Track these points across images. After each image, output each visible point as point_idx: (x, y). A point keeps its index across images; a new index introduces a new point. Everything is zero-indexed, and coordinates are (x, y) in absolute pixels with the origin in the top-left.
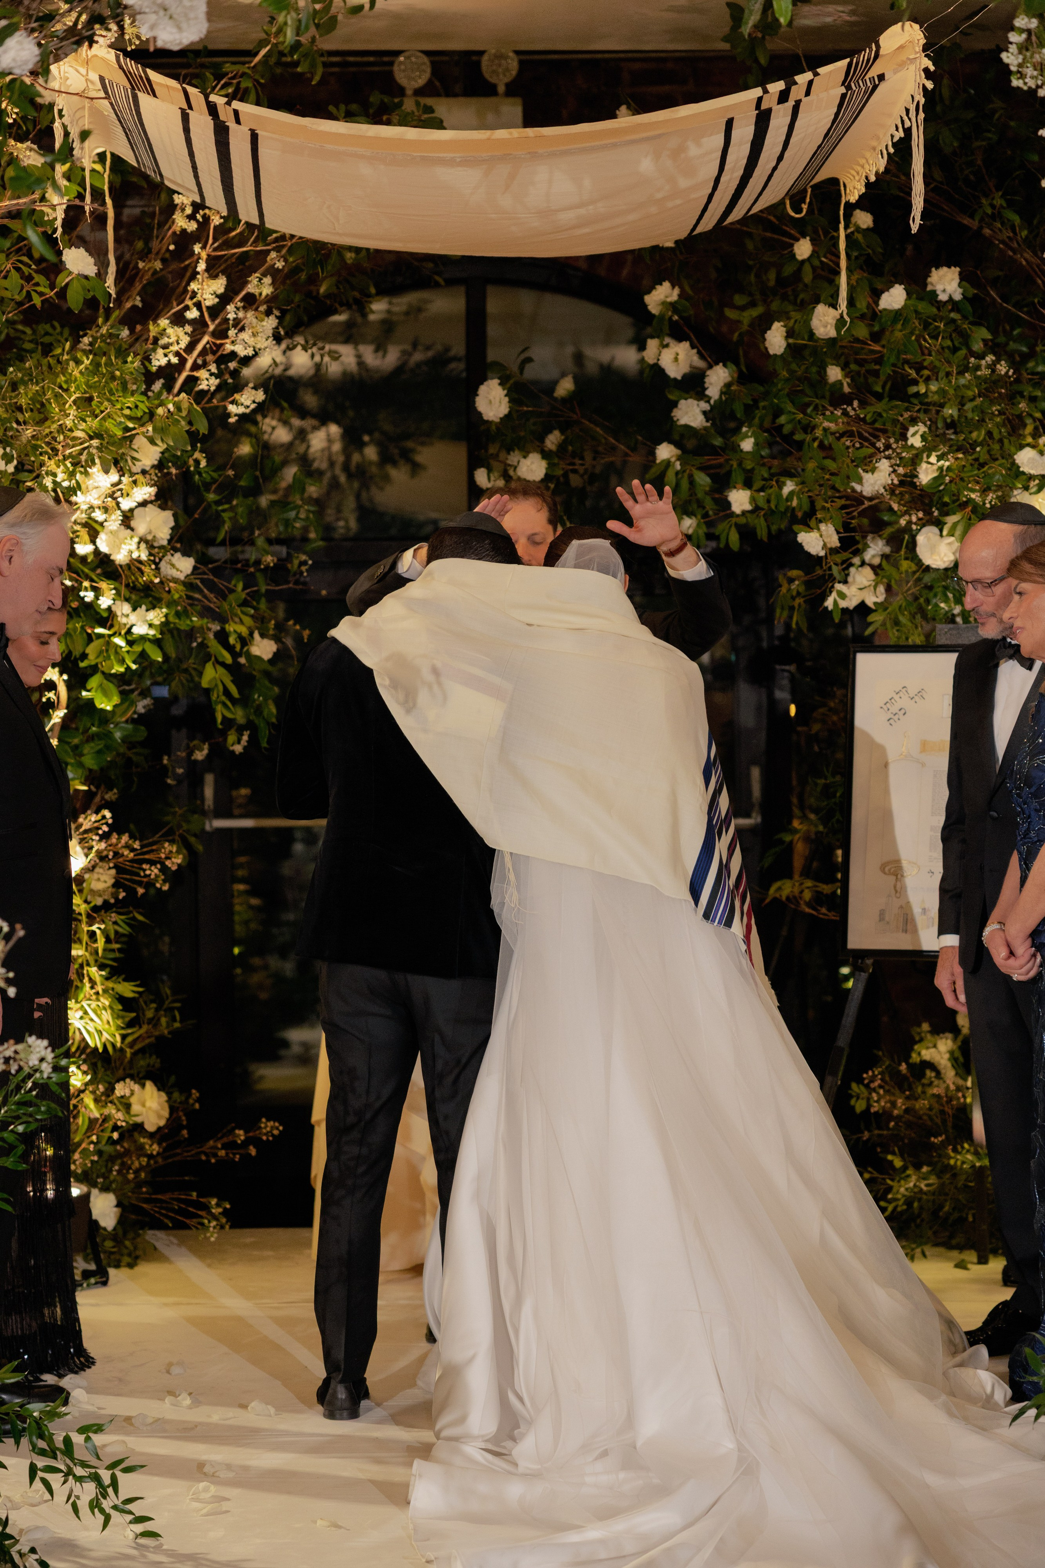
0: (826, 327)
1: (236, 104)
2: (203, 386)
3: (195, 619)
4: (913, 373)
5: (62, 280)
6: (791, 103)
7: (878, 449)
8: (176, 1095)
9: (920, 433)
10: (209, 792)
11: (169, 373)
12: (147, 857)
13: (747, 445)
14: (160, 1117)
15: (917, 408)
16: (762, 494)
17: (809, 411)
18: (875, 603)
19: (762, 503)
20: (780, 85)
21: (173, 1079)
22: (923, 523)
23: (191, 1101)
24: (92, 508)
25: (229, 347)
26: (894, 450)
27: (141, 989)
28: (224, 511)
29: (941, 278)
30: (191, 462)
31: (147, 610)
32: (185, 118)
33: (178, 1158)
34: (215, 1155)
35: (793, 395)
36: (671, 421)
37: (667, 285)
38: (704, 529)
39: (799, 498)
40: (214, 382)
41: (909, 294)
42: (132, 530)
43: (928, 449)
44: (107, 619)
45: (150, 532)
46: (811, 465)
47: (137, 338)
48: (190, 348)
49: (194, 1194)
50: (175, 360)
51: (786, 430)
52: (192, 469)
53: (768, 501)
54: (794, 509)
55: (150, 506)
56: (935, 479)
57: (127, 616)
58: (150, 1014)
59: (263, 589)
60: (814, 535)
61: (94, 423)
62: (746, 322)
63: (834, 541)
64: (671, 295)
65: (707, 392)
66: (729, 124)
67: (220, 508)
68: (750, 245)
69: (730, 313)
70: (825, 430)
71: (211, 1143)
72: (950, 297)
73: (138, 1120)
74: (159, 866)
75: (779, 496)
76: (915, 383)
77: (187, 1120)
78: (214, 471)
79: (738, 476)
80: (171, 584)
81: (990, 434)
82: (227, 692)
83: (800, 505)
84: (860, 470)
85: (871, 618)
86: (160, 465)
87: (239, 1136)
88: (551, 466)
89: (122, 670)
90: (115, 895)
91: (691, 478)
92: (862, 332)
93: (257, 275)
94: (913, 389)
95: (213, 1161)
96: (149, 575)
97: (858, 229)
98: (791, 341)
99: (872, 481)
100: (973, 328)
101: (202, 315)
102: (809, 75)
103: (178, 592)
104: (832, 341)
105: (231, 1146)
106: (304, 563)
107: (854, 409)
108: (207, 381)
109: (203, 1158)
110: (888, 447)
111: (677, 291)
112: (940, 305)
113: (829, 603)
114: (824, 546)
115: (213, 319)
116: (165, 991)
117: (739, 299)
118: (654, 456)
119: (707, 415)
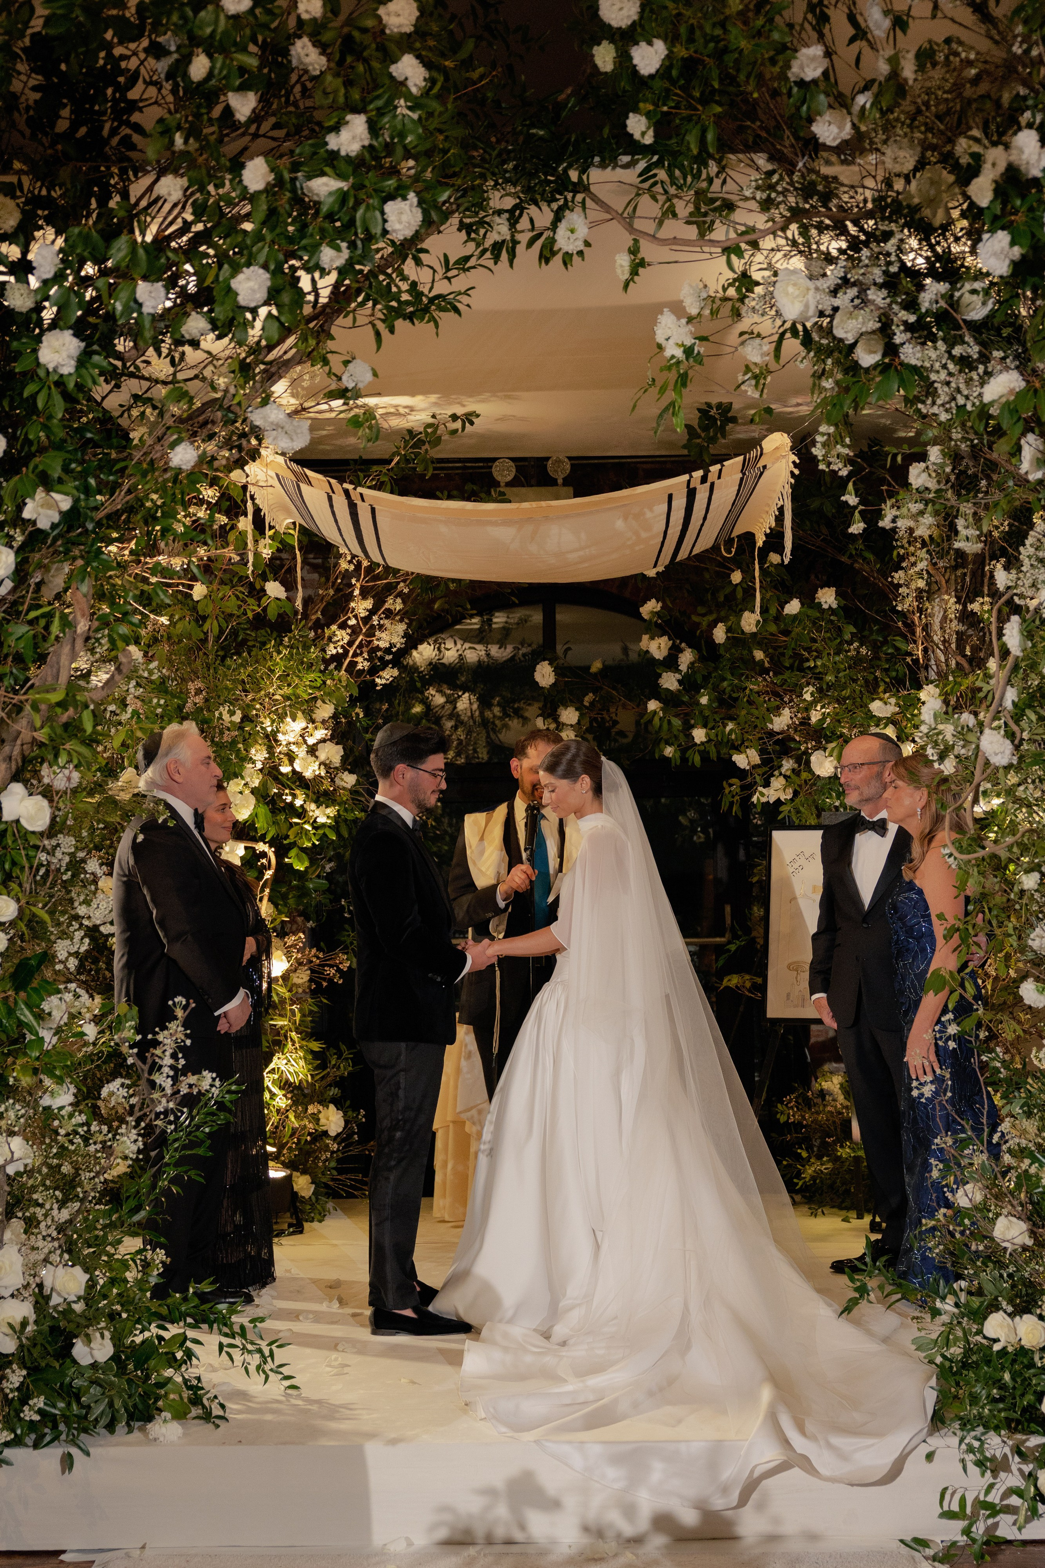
0: (749, 625)
1: (360, 490)
2: (360, 667)
3: (356, 813)
4: (806, 654)
5: (264, 602)
6: (708, 484)
7: (784, 702)
8: (350, 1113)
9: (811, 692)
11: (338, 659)
12: (328, 962)
13: (704, 700)
14: (339, 1127)
15: (809, 676)
16: (713, 731)
17: (742, 678)
18: (786, 800)
19: (713, 737)
20: (700, 473)
21: (349, 1103)
22: (816, 749)
23: (359, 1117)
24: (289, 743)
25: (376, 643)
26: (794, 703)
27: (324, 1046)
29: (824, 594)
30: (354, 714)
31: (326, 808)
32: (330, 499)
33: (351, 1153)
35: (733, 670)
36: (658, 686)
37: (654, 601)
38: (678, 754)
39: (736, 733)
40: (367, 664)
41: (802, 604)
42: (316, 757)
43: (816, 702)
44: (302, 813)
45: (328, 759)
46: (744, 712)
47: (318, 637)
48: (350, 643)
49: (360, 1176)
50: (341, 651)
51: (728, 690)
52: (355, 719)
53: (717, 736)
54: (732, 740)
55: (328, 742)
56: (821, 720)
57: (314, 811)
58: (332, 1061)
60: (743, 756)
61: (287, 691)
62: (705, 624)
63: (757, 760)
64: (656, 607)
65: (680, 668)
66: (670, 497)
68: (707, 576)
69: (695, 618)
70: (752, 690)
72: (830, 606)
73: (324, 1128)
74: (336, 968)
75: (723, 732)
76: (808, 660)
77: (357, 1128)
78: (368, 720)
79: (698, 720)
80: (342, 791)
81: (854, 692)
83: (736, 738)
84: (772, 715)
85: (782, 809)
86: (335, 716)
88: (581, 716)
89: (310, 845)
90: (310, 987)
91: (669, 722)
92: (773, 628)
93: (392, 597)
94: (807, 665)
96: (326, 785)
97: (772, 564)
98: (729, 635)
99: (780, 722)
100: (845, 625)
101: (358, 623)
102: (718, 466)
103: (345, 796)
104: (754, 635)
107: (770, 677)
108: (362, 664)
110: (791, 701)
111: (660, 604)
112: (823, 611)
113: (754, 799)
114: (750, 763)
115: (365, 624)
116: (343, 1047)
117: (701, 610)
118: (646, 708)
119: (680, 682)
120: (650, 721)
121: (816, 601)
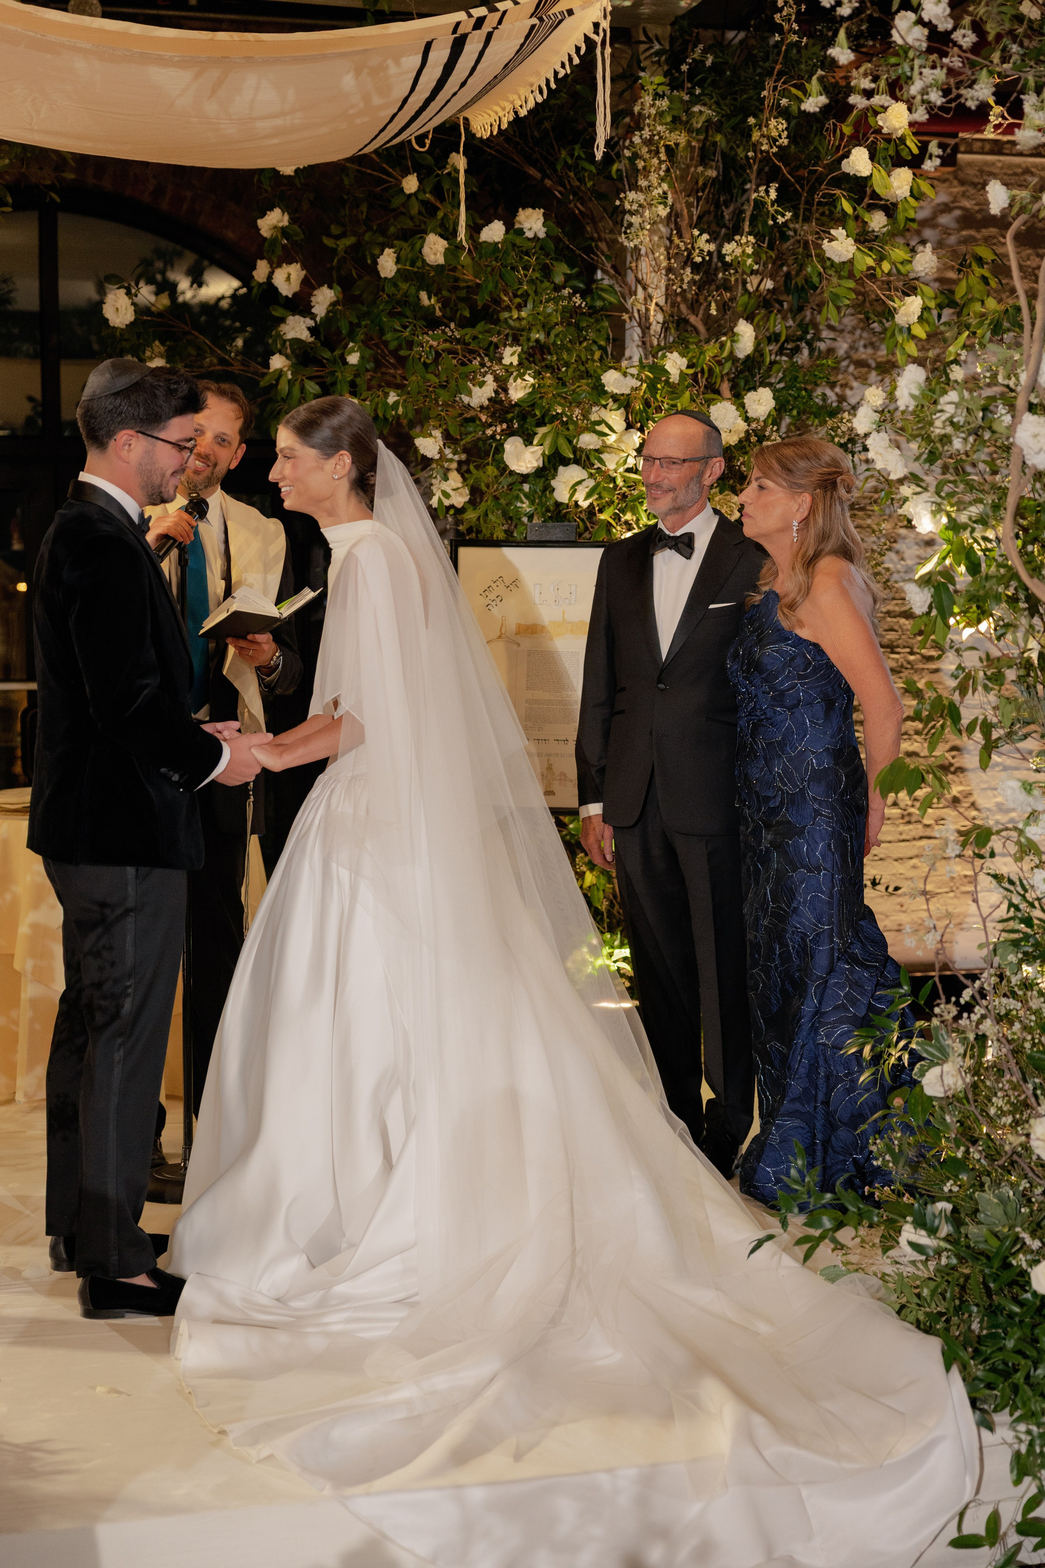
0: (434, 255)
4: (507, 300)
6: (485, 31)
9: (514, 353)
13: (353, 358)
15: (506, 332)
17: (412, 329)
18: (464, 504)
20: (482, 11)
22: (510, 433)
29: (528, 217)
36: (279, 335)
37: (277, 211)
39: (405, 407)
41: (506, 229)
43: (523, 367)
51: (392, 346)
54: (401, 416)
56: (526, 395)
60: (429, 440)
62: (341, 249)
64: (281, 220)
65: (313, 310)
66: (428, 46)
69: (328, 242)
72: (536, 235)
75: (385, 404)
76: (508, 309)
79: (344, 385)
81: (579, 357)
83: (406, 414)
84: (469, 384)
91: (302, 387)
94: (503, 315)
97: (455, 169)
98: (399, 266)
99: (478, 394)
100: (555, 263)
104: (439, 268)
107: (451, 331)
110: (483, 365)
111: (287, 217)
112: (530, 241)
113: (435, 501)
117: (335, 230)
118: (268, 366)
119: (312, 330)
120: (273, 387)
121: (517, 226)
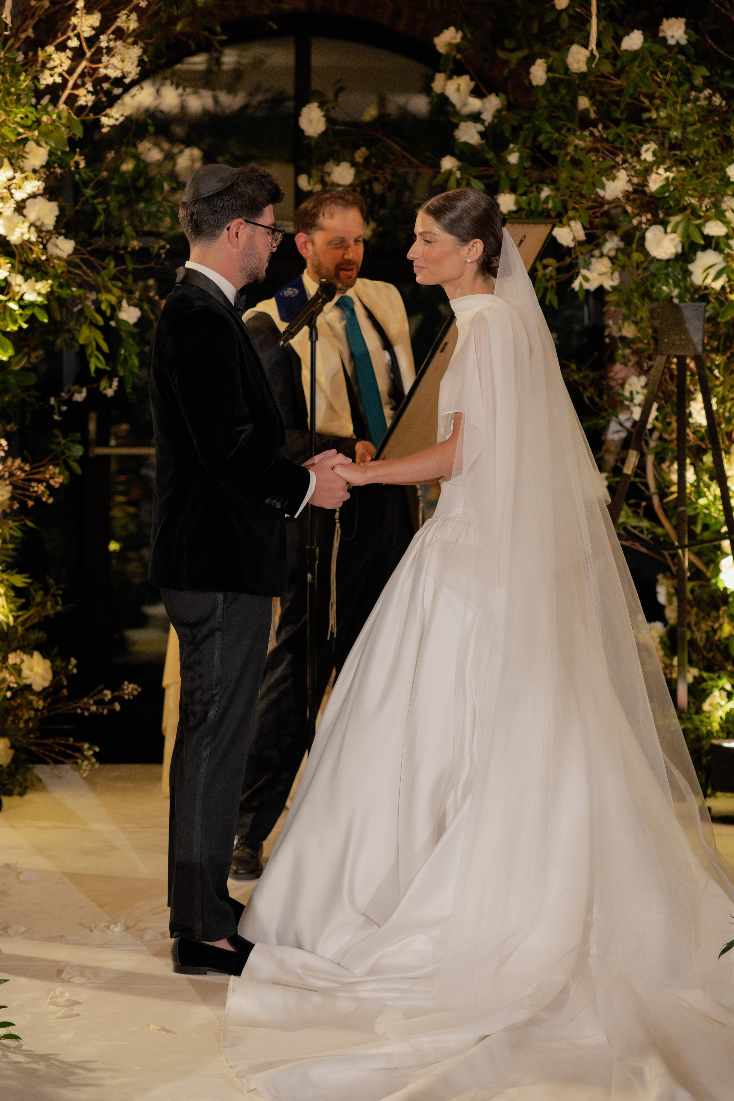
0: (578, 63)
2: (82, 102)
3: (74, 289)
4: (646, 101)
7: (617, 163)
8: (58, 662)
9: (652, 150)
10: (92, 427)
11: (54, 90)
12: (35, 476)
13: (513, 158)
14: (44, 679)
15: (649, 130)
16: (524, 198)
17: (563, 131)
18: (612, 287)
19: (524, 205)
21: (56, 650)
22: (651, 223)
23: (70, 667)
25: (103, 71)
26: (630, 164)
27: (29, 581)
28: (99, 204)
29: (670, 26)
30: (72, 163)
31: (36, 281)
33: (59, 711)
34: (88, 709)
35: (550, 119)
36: (454, 139)
37: (452, 30)
39: (554, 202)
40: (91, 99)
41: (645, 38)
42: (24, 216)
43: (658, 163)
44: (4, 288)
45: (39, 219)
46: (565, 175)
47: (29, 61)
48: (71, 70)
49: (71, 740)
50: (59, 80)
51: (545, 146)
52: (73, 169)
53: (529, 204)
54: (549, 210)
55: (39, 198)
56: (662, 187)
57: (20, 286)
58: (38, 599)
59: (131, 267)
60: (566, 230)
62: (514, 61)
63: (581, 235)
64: (455, 38)
65: (483, 116)
67: (95, 201)
69: (502, 55)
70: (576, 146)
71: (85, 700)
72: (678, 43)
73: (27, 682)
74: (44, 484)
75: (538, 199)
76: (648, 110)
77: (68, 681)
78: (91, 171)
79: (505, 184)
80: (56, 261)
81: (706, 152)
82: (99, 348)
83: (554, 207)
84: (604, 179)
85: (607, 299)
86: (48, 166)
87: (106, 695)
88: (358, 173)
89: (15, 328)
90: (11, 507)
92: (607, 68)
93: (125, 12)
94: (646, 116)
95: (86, 714)
96: (37, 253)
98: (550, 75)
99: (613, 188)
100: (695, 67)
101: (81, 45)
103: (61, 268)
104: (583, 75)
105: (100, 703)
106: (163, 247)
107: (599, 131)
108: (85, 98)
109: (79, 711)
110: (625, 161)
111: (460, 35)
112: (670, 48)
113: (576, 285)
114: (574, 238)
115: (90, 48)
116: (51, 581)
117: (509, 44)
118: (439, 167)
119: (482, 135)
120: (444, 185)
121: (661, 34)
